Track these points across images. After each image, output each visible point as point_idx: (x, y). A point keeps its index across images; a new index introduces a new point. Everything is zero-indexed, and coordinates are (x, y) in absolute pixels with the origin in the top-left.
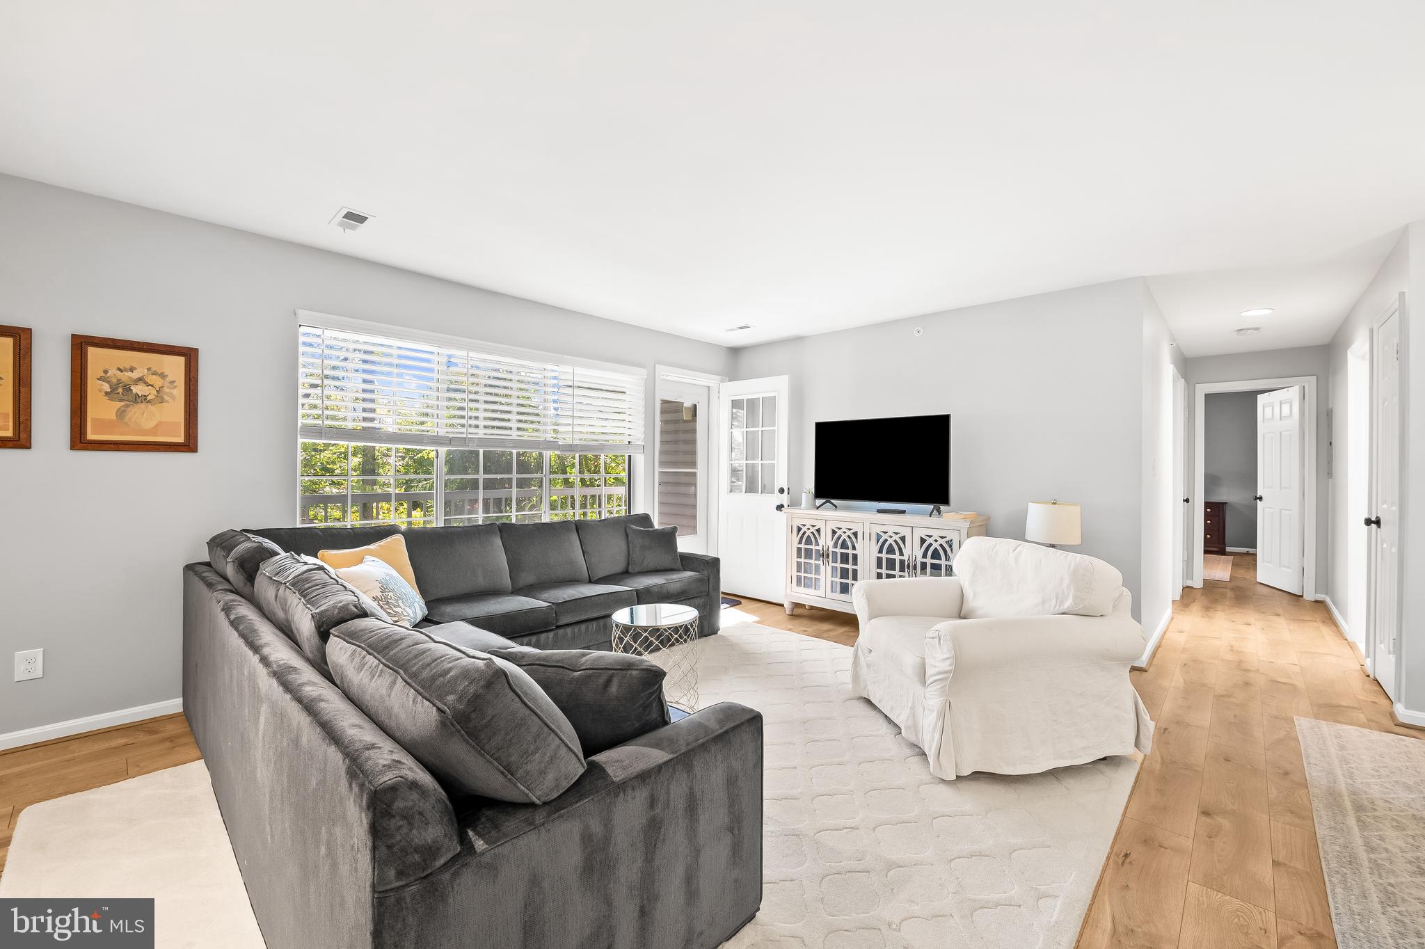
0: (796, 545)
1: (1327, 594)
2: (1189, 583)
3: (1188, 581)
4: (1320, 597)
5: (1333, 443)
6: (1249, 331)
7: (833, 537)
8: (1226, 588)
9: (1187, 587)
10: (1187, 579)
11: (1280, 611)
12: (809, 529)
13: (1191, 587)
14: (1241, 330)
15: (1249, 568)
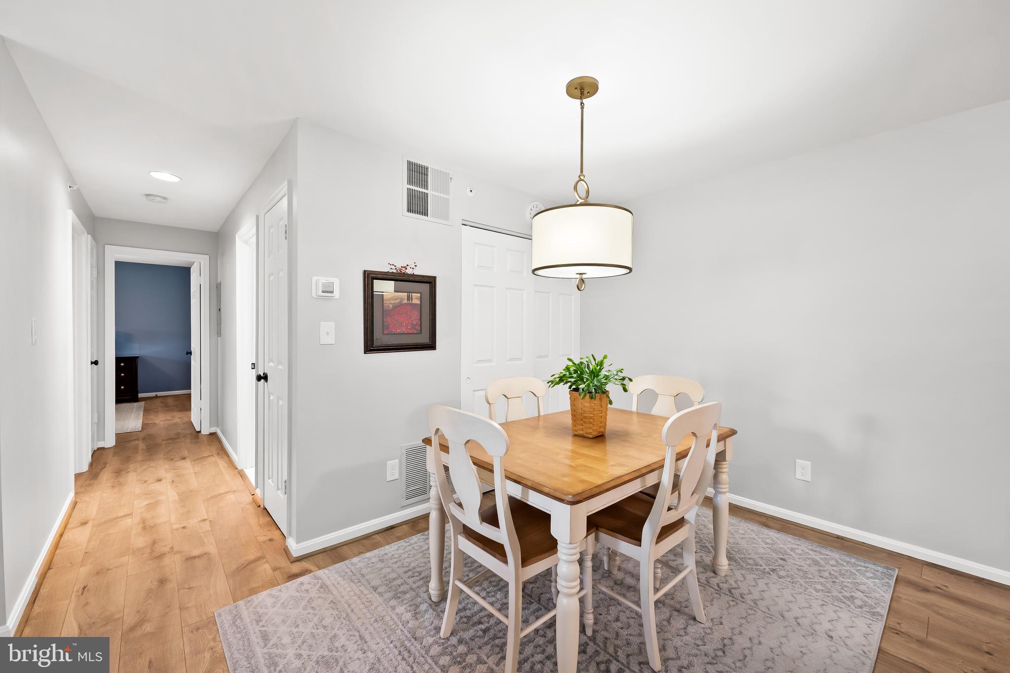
1: (218, 426)
2: (101, 444)
3: (99, 443)
4: (213, 430)
5: (222, 310)
6: (158, 199)
8: (138, 439)
9: (99, 449)
10: (98, 440)
11: (185, 453)
13: (103, 449)
14: (150, 195)
15: (157, 412)
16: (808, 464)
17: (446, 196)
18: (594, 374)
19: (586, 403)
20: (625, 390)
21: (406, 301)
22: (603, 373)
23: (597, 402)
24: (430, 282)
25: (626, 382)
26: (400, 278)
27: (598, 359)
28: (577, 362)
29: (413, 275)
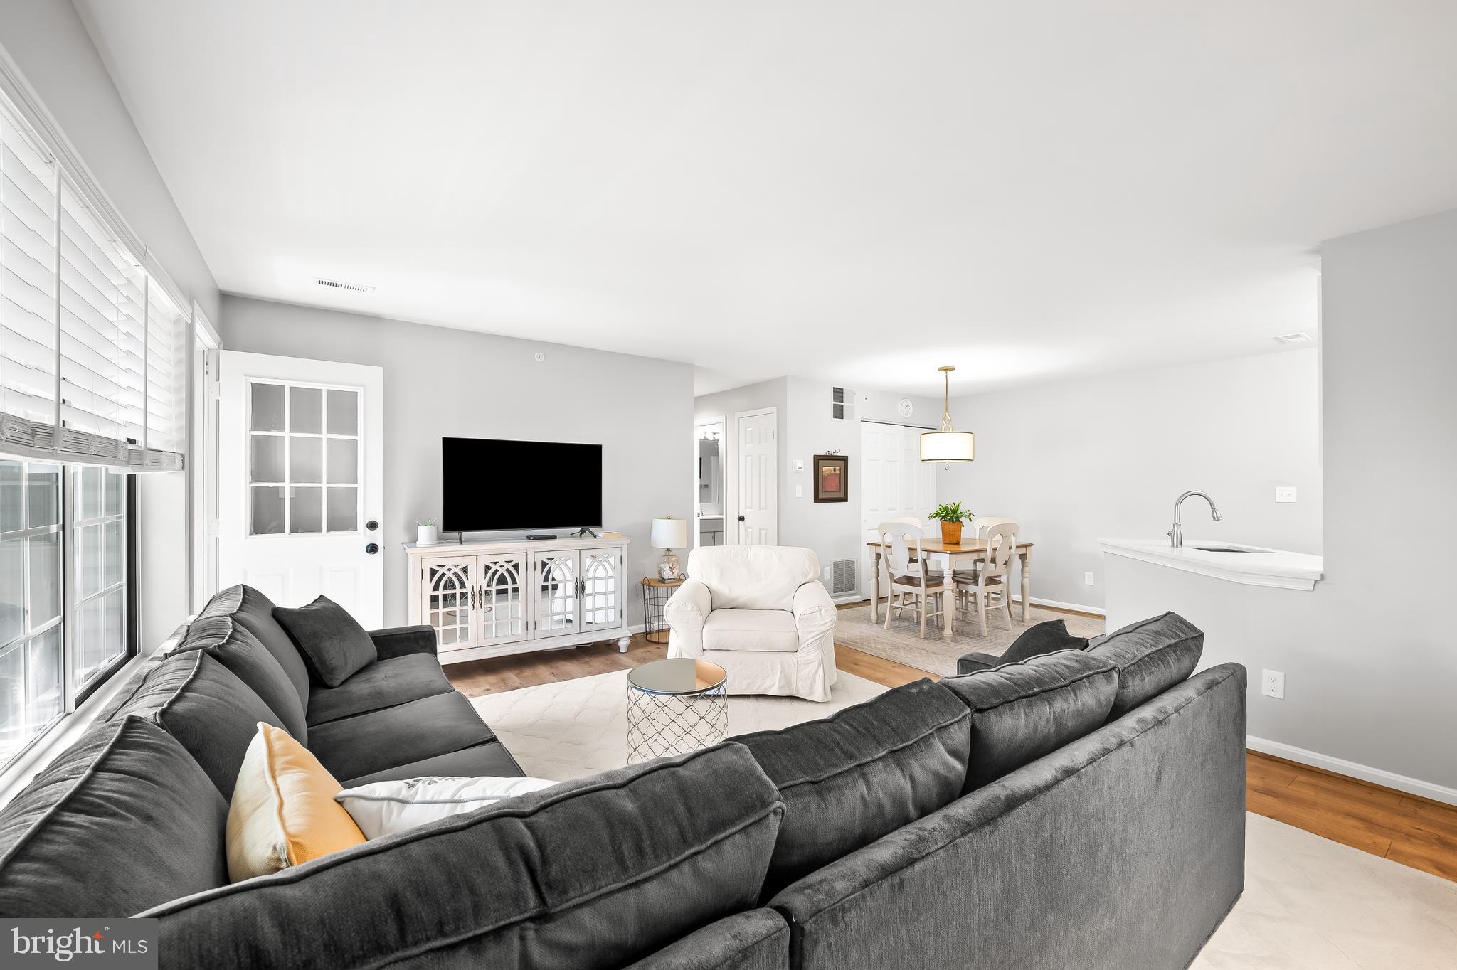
0: (429, 591)
7: (486, 573)
12: (449, 570)
16: (1092, 574)
17: (841, 404)
18: (955, 511)
19: (950, 526)
20: (971, 520)
21: (833, 472)
22: (959, 512)
23: (956, 525)
24: (845, 459)
25: (971, 516)
26: (830, 458)
27: (956, 504)
28: (944, 506)
29: (837, 456)
